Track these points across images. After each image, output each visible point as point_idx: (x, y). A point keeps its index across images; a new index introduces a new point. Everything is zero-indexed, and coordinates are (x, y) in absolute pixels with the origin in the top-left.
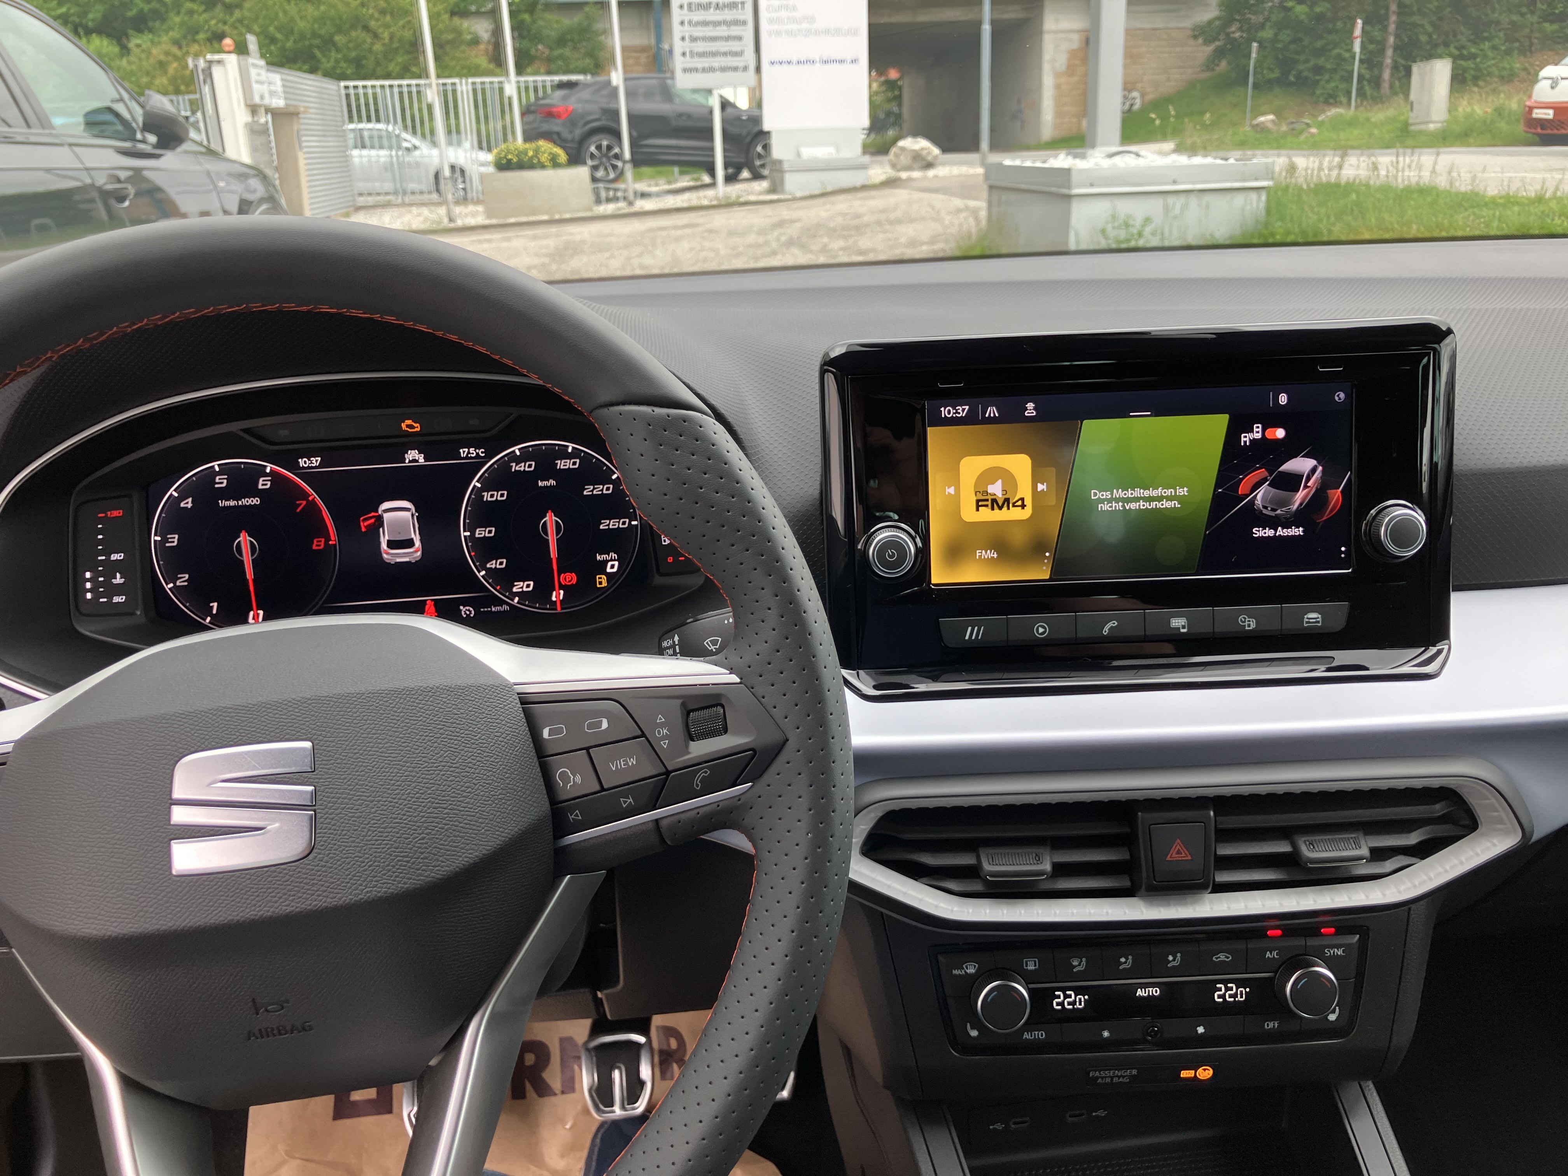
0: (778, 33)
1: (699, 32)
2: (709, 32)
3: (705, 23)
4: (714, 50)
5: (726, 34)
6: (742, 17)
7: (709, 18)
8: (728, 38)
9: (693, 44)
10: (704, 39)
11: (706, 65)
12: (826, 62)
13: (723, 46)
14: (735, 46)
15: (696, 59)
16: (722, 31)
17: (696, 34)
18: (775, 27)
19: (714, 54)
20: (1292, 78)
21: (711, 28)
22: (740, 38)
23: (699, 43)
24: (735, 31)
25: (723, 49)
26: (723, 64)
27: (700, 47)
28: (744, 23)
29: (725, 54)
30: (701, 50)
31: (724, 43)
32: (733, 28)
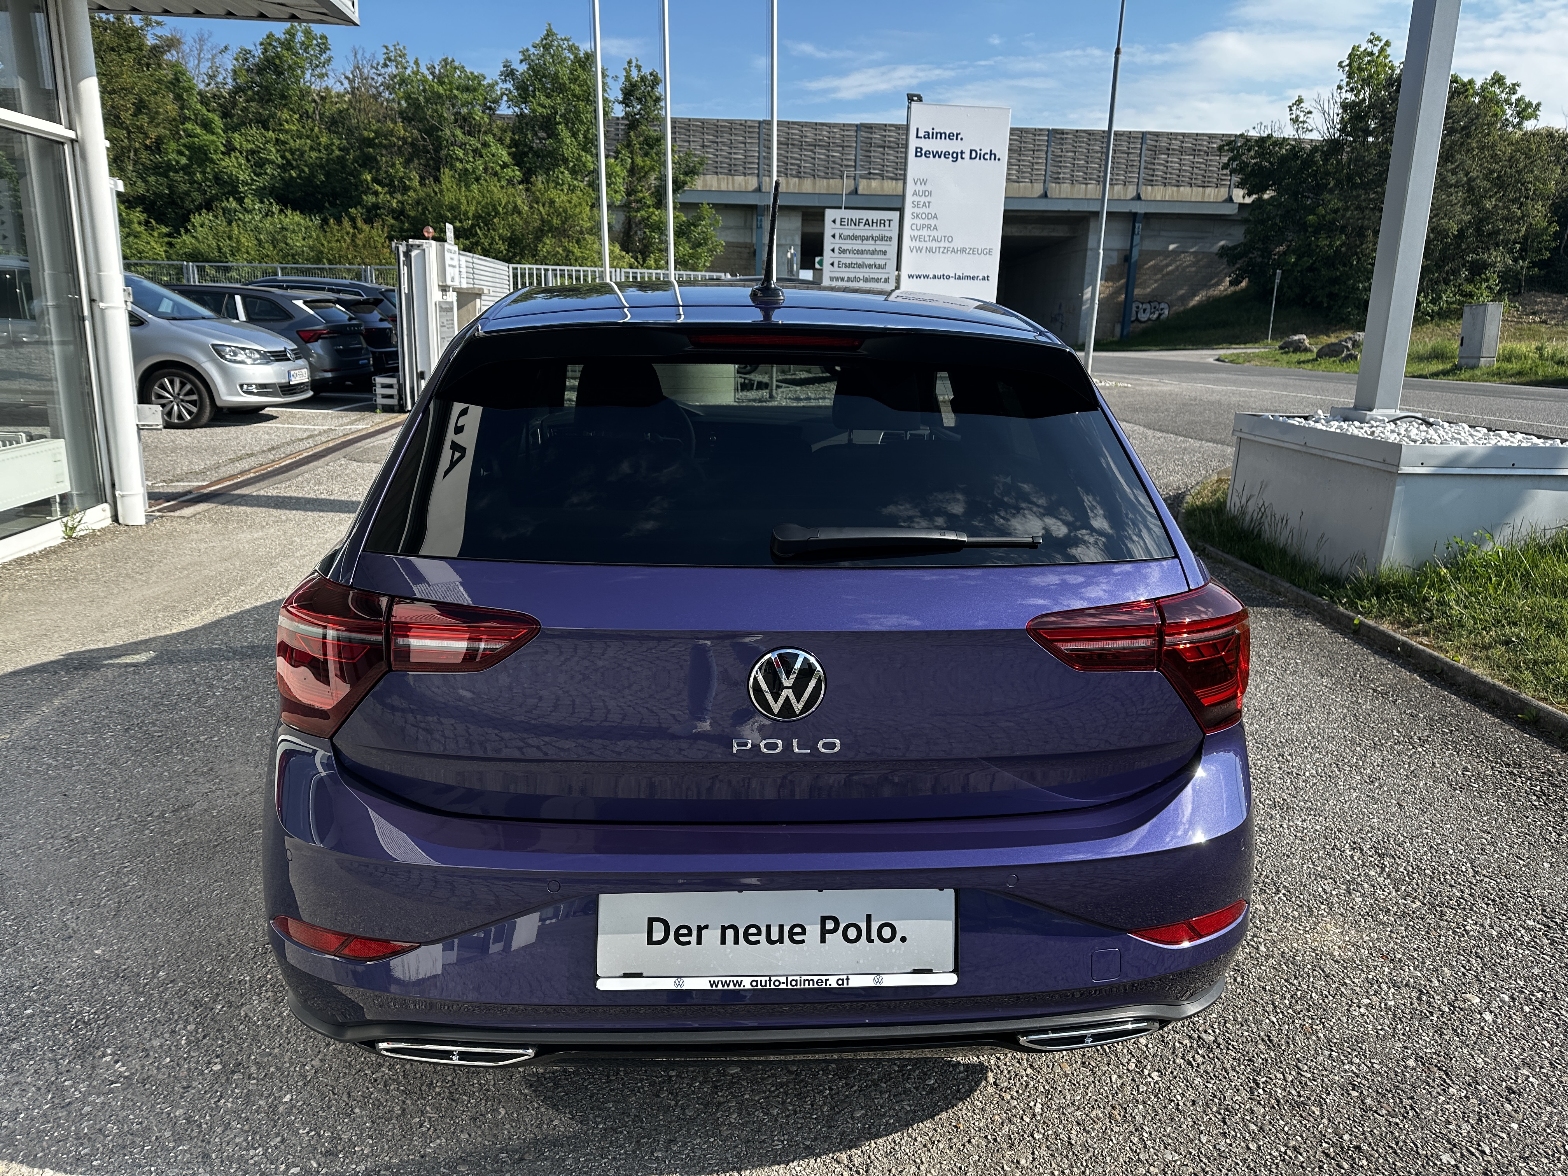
0: (919, 250)
1: (848, 245)
2: (858, 245)
3: (855, 238)
4: (860, 262)
5: (872, 248)
6: (888, 234)
7: (857, 233)
8: (873, 252)
9: (842, 255)
10: (852, 251)
11: (852, 276)
12: (959, 278)
13: (869, 259)
14: (879, 260)
15: (843, 269)
16: (869, 246)
17: (844, 247)
18: (917, 244)
19: (860, 266)
20: (1307, 300)
21: (860, 242)
22: (885, 253)
23: (848, 255)
24: (881, 246)
25: (867, 262)
26: (867, 276)
27: (847, 259)
28: (891, 238)
29: (870, 266)
30: (848, 261)
31: (869, 256)
32: (878, 242)
